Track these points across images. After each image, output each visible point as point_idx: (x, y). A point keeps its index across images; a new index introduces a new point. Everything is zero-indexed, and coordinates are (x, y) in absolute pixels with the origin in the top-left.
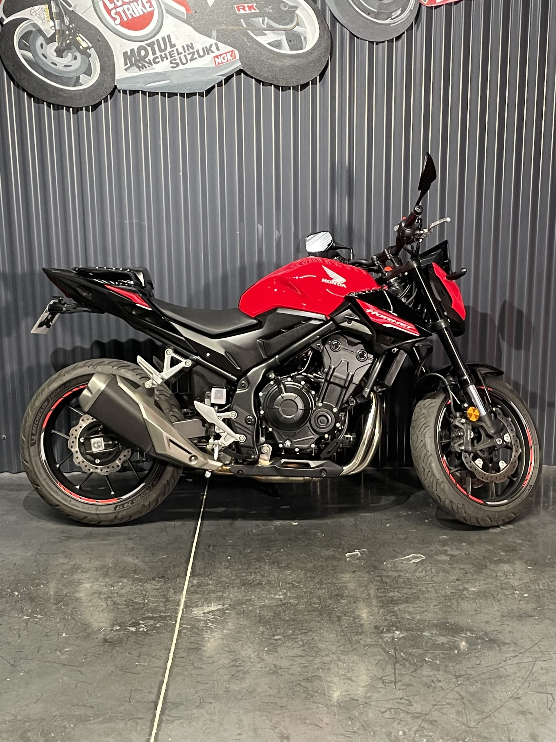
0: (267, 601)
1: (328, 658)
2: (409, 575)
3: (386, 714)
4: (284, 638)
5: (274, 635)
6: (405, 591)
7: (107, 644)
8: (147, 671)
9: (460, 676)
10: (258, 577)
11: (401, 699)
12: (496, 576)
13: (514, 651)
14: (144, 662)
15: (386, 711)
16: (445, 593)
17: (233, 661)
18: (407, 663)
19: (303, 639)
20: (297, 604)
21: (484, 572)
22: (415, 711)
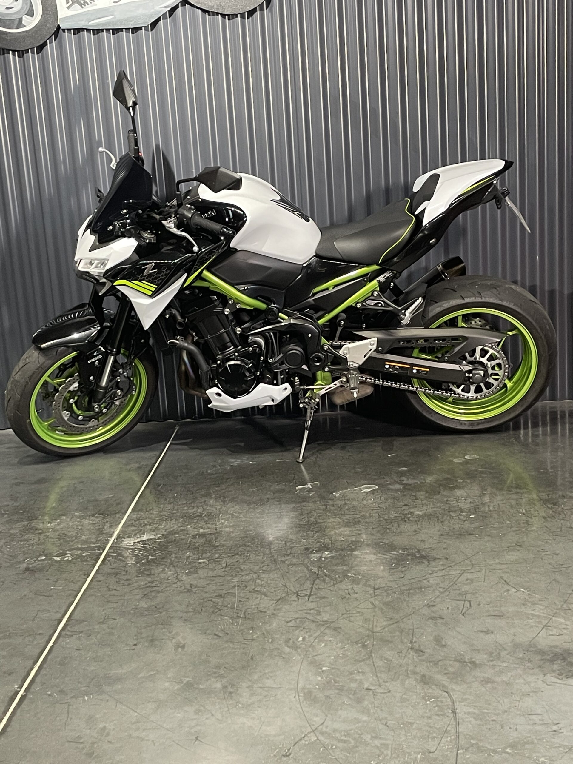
0: (201, 530)
1: (247, 577)
2: (357, 503)
3: (290, 623)
4: (208, 561)
5: (198, 560)
6: (347, 517)
7: (28, 572)
8: (61, 594)
9: (378, 589)
10: (199, 511)
11: (311, 609)
12: (447, 500)
13: (442, 565)
14: (60, 586)
15: (291, 621)
16: (388, 517)
17: (149, 582)
18: (327, 578)
19: (228, 561)
20: (232, 532)
21: (435, 497)
22: (321, 620)
